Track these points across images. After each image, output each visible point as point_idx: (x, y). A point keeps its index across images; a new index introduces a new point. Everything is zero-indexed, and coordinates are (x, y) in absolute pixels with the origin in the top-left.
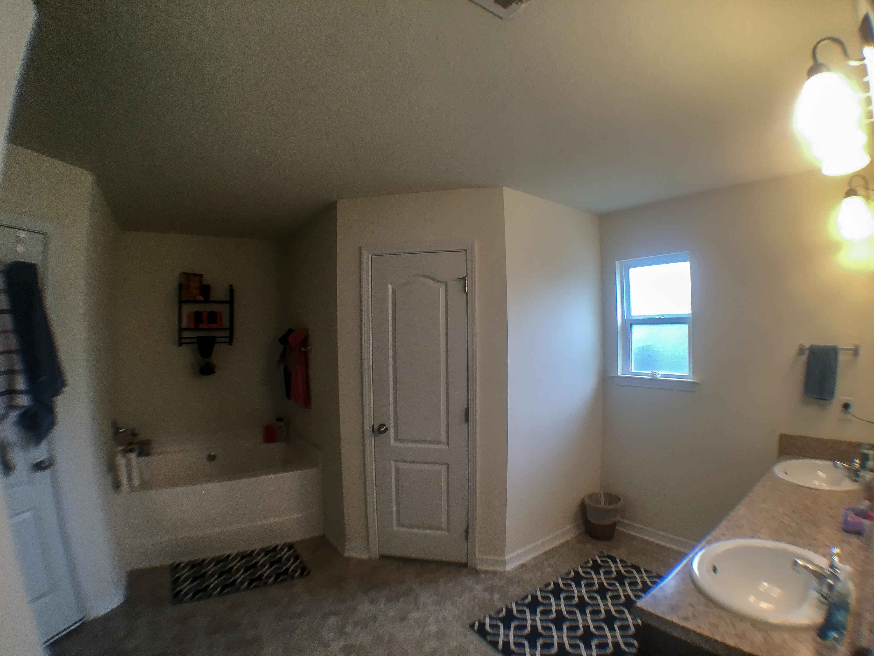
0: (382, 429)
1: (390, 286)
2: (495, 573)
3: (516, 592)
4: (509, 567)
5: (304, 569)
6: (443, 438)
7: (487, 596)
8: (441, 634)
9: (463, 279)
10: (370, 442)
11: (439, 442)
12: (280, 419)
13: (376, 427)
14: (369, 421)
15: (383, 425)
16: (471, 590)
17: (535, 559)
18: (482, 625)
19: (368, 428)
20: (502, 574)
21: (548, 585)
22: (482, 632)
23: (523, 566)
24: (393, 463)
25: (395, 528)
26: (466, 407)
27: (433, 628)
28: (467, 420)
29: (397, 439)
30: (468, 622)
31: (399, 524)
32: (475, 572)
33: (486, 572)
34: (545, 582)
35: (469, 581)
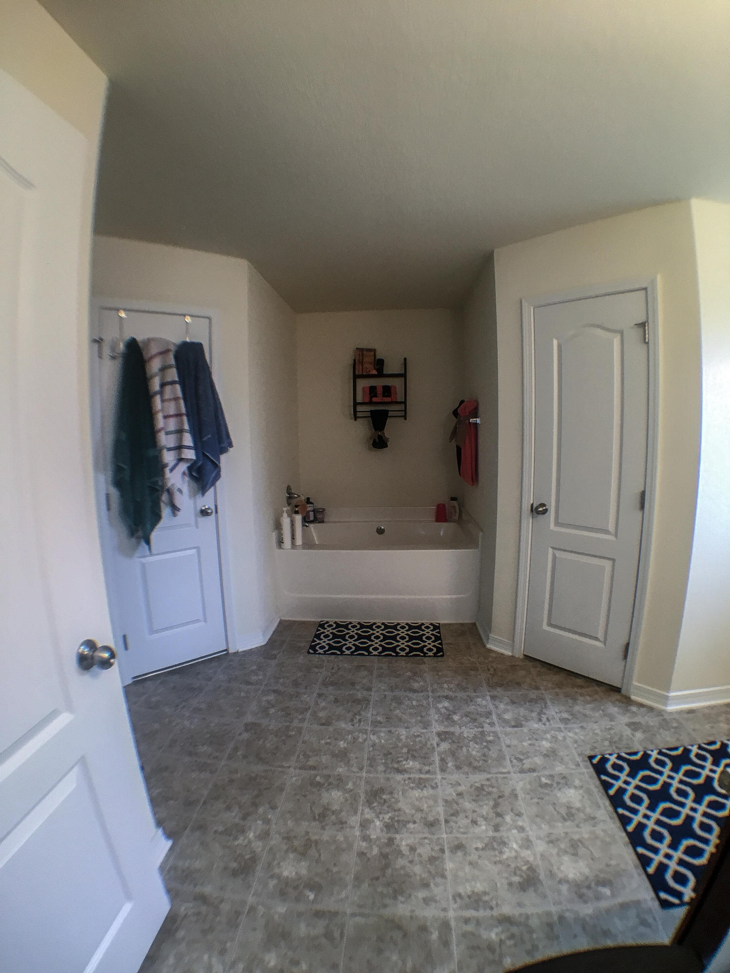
0: (541, 509)
1: (555, 342)
2: (651, 709)
3: (667, 739)
4: (671, 708)
5: (440, 650)
6: (611, 527)
7: (628, 732)
8: (551, 754)
9: (643, 325)
10: (528, 522)
11: (606, 532)
12: (453, 499)
13: (535, 506)
14: (529, 500)
15: (543, 505)
16: (612, 718)
17: (712, 708)
18: (604, 760)
19: (526, 507)
20: (660, 713)
21: (713, 743)
22: (599, 768)
23: (691, 711)
24: (550, 550)
25: (545, 627)
26: (642, 489)
27: (546, 744)
28: (642, 507)
29: (557, 523)
30: (589, 753)
31: (550, 625)
32: (627, 701)
33: (641, 705)
34: (711, 739)
35: (613, 710)
